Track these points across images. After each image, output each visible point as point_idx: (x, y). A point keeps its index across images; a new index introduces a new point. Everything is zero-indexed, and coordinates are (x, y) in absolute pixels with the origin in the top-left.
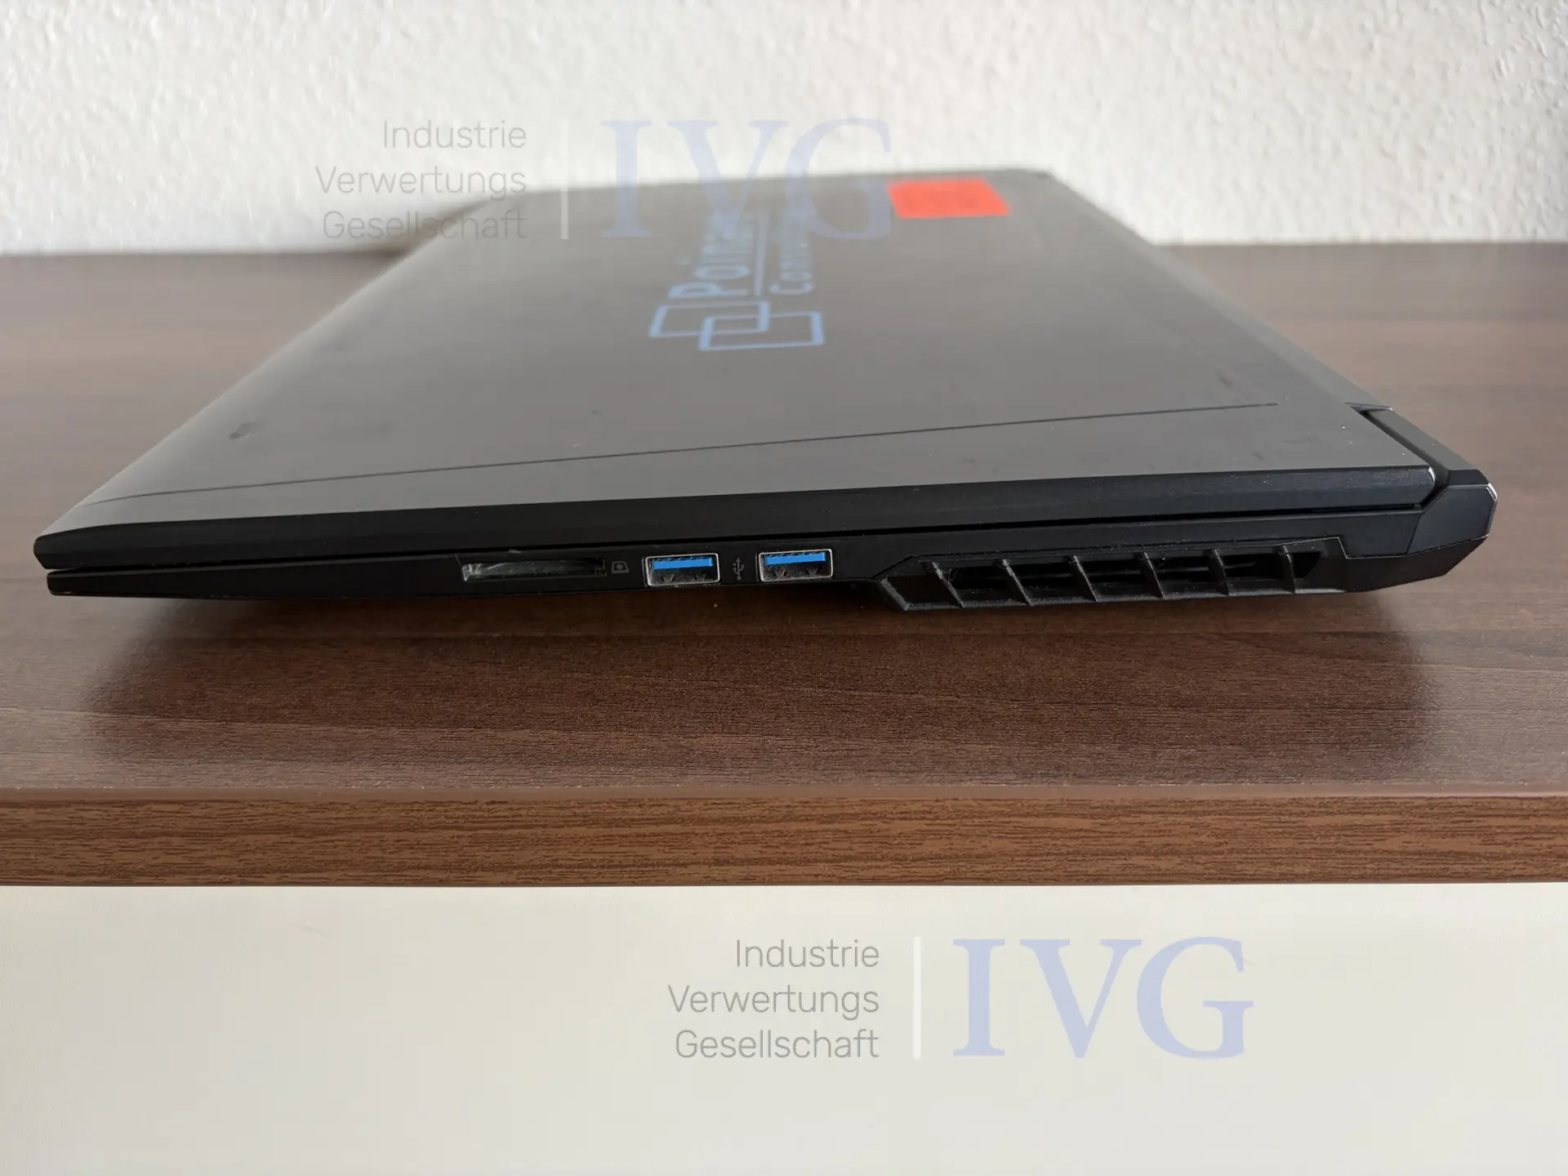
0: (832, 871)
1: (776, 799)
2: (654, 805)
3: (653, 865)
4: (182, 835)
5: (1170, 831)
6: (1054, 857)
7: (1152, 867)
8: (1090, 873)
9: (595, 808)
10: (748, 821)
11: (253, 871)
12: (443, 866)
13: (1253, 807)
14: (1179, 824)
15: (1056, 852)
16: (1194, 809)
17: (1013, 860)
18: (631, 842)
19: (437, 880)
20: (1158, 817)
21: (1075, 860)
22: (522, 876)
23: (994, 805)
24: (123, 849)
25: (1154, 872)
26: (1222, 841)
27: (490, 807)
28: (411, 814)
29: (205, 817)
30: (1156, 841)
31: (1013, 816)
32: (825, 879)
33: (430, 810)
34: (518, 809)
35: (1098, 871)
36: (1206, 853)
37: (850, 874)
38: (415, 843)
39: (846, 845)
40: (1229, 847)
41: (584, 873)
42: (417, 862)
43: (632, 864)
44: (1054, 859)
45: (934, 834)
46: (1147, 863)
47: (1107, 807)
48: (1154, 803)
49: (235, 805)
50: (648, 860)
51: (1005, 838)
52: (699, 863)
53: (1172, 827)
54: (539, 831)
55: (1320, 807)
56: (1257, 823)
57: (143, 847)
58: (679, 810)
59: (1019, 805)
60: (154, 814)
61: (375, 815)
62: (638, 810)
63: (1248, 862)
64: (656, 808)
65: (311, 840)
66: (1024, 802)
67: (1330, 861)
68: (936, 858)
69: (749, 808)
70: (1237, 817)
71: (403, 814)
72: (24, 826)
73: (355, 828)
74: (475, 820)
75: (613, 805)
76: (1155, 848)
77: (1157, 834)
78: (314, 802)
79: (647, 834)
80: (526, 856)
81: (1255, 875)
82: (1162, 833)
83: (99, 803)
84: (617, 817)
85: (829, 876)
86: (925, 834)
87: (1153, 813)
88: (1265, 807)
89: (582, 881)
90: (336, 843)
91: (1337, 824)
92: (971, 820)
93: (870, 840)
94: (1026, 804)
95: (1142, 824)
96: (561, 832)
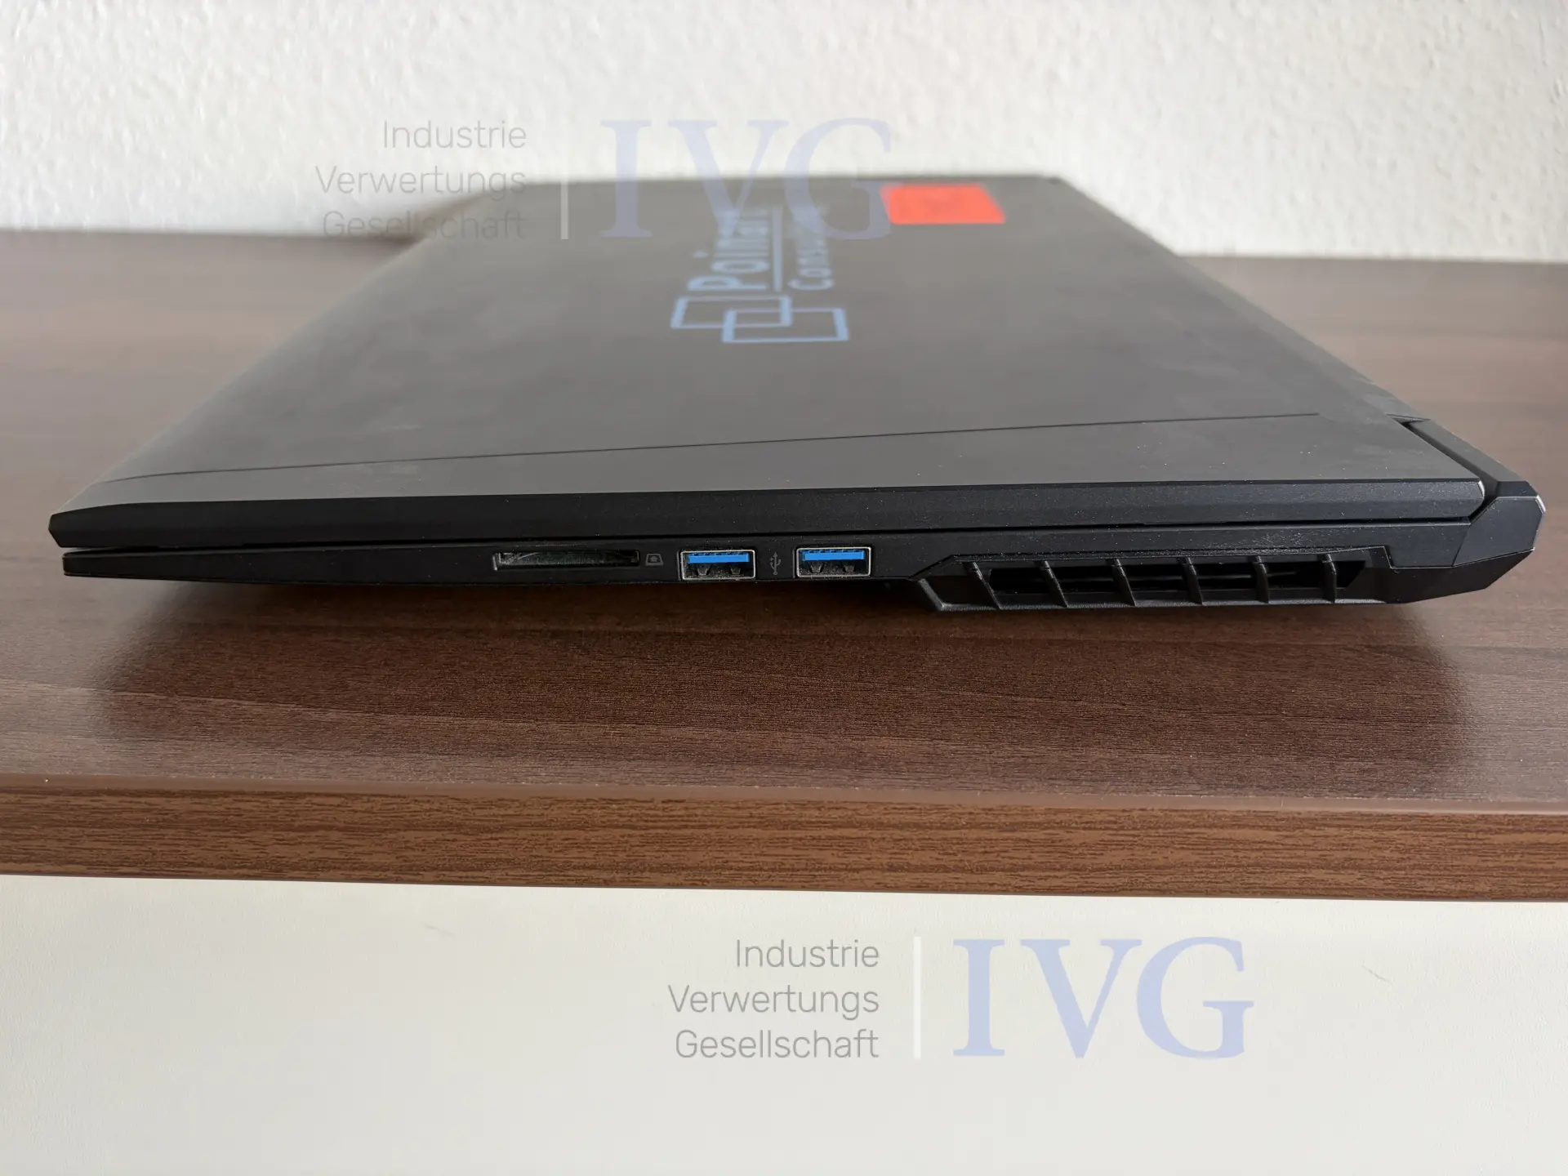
0: (1009, 880)
1: (960, 805)
2: (833, 808)
3: (825, 869)
4: (340, 830)
5: (1353, 845)
6: (1233, 869)
7: (1330, 881)
8: (1267, 885)
9: (771, 810)
10: (928, 828)
11: (410, 868)
12: (610, 866)
13: (1441, 823)
14: (1363, 838)
15: (1236, 864)
16: (1380, 823)
17: (1192, 871)
18: (804, 845)
19: (601, 881)
20: (1342, 830)
21: (1255, 873)
22: (690, 878)
23: (1180, 816)
24: (280, 842)
25: (1332, 886)
26: (1405, 857)
27: (666, 806)
28: (585, 811)
29: (364, 812)
30: (1340, 855)
31: (1197, 827)
32: (1000, 888)
33: (604, 808)
34: (695, 808)
35: (1276, 884)
36: (1387, 869)
37: (1027, 883)
38: (583, 842)
39: (1026, 854)
40: (1412, 862)
41: (753, 875)
42: (582, 862)
43: (804, 866)
44: (1233, 871)
45: (1116, 845)
46: (1326, 877)
47: (1294, 818)
48: (1341, 817)
49: (398, 800)
50: (821, 864)
51: (1189, 849)
52: (873, 868)
53: (1355, 841)
54: (712, 832)
55: (1508, 824)
56: (1444, 839)
57: (299, 840)
58: (858, 814)
59: (1206, 816)
60: (315, 807)
61: (546, 812)
62: (817, 813)
63: (1429, 879)
64: (835, 810)
65: (473, 838)
66: (1210, 813)
67: (1510, 880)
68: (1116, 869)
69: (930, 814)
70: (1422, 833)
71: (575, 812)
72: (176, 817)
73: (520, 826)
74: (650, 819)
75: (792, 807)
76: (1336, 862)
77: (1340, 848)
78: (482, 798)
79: (823, 837)
80: (698, 857)
81: (1435, 892)
82: (1345, 847)
83: (260, 794)
84: (794, 819)
85: (1005, 885)
86: (1106, 844)
87: (1340, 826)
88: (1452, 823)
89: (752, 884)
90: (500, 841)
91: (1522, 842)
92: (1154, 831)
93: (1051, 849)
94: (1213, 815)
95: (1327, 837)
96: (734, 833)
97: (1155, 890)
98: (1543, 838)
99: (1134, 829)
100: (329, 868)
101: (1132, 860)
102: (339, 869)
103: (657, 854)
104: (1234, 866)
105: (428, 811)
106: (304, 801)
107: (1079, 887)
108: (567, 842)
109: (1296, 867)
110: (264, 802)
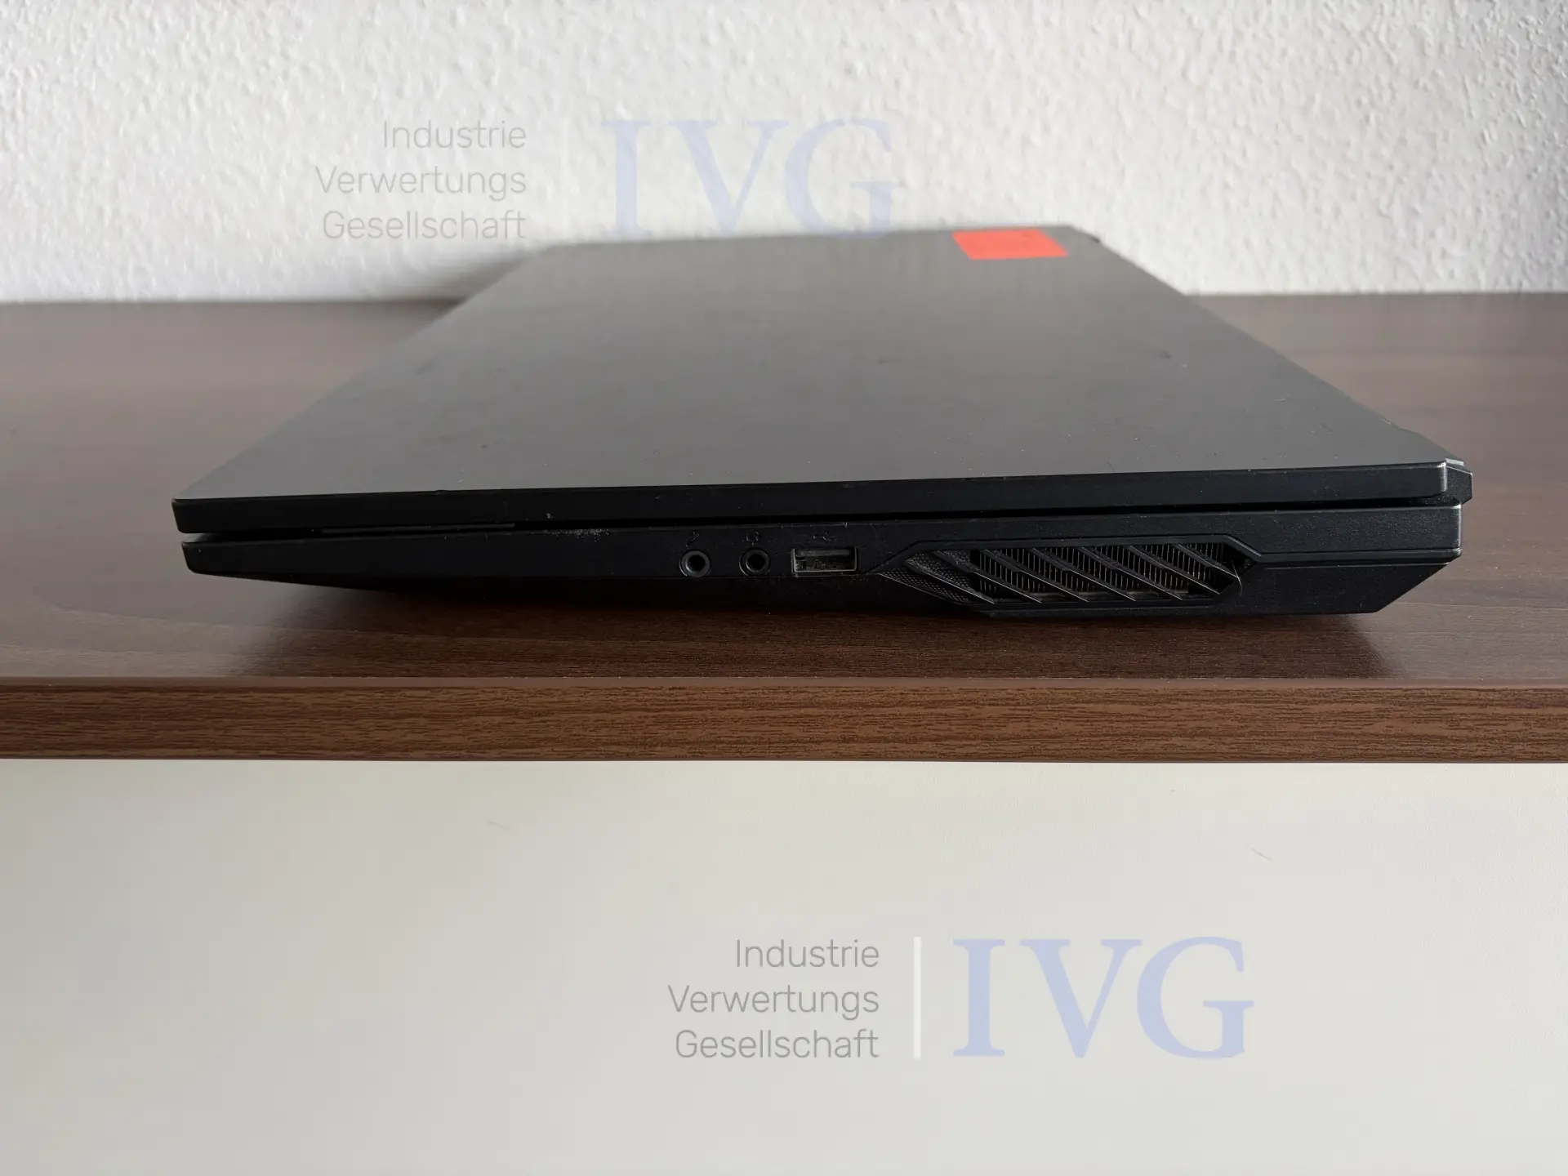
97: (1049, 756)
98: (1350, 707)
99: (1028, 704)
100: (416, 749)
101: (1029, 730)
102: (426, 749)
103: (666, 732)
104: (1109, 735)
105: (492, 700)
106: (399, 693)
107: (990, 753)
108: (596, 723)
109: (1158, 735)
110: (369, 696)
